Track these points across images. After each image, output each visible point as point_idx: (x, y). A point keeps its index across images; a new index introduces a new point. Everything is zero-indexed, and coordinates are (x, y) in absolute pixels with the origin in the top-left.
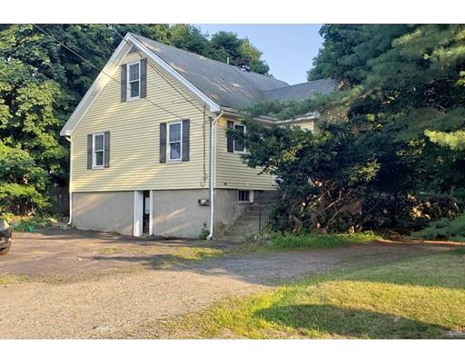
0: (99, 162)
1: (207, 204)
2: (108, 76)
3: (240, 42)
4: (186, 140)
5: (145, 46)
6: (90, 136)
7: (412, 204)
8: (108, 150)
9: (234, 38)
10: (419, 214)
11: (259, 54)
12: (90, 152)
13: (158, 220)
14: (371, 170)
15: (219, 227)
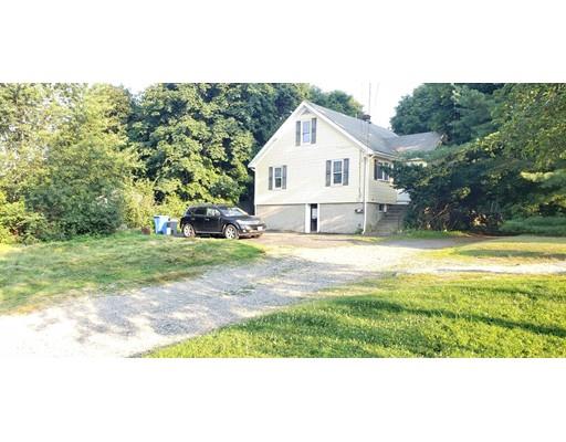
0: (278, 185)
1: (362, 212)
2: (287, 128)
3: (350, 98)
4: (347, 172)
5: (317, 110)
6: (271, 168)
7: (475, 216)
8: (285, 178)
9: (345, 96)
10: (478, 223)
11: (361, 107)
12: (271, 179)
13: (323, 223)
14: (466, 192)
15: (369, 226)
